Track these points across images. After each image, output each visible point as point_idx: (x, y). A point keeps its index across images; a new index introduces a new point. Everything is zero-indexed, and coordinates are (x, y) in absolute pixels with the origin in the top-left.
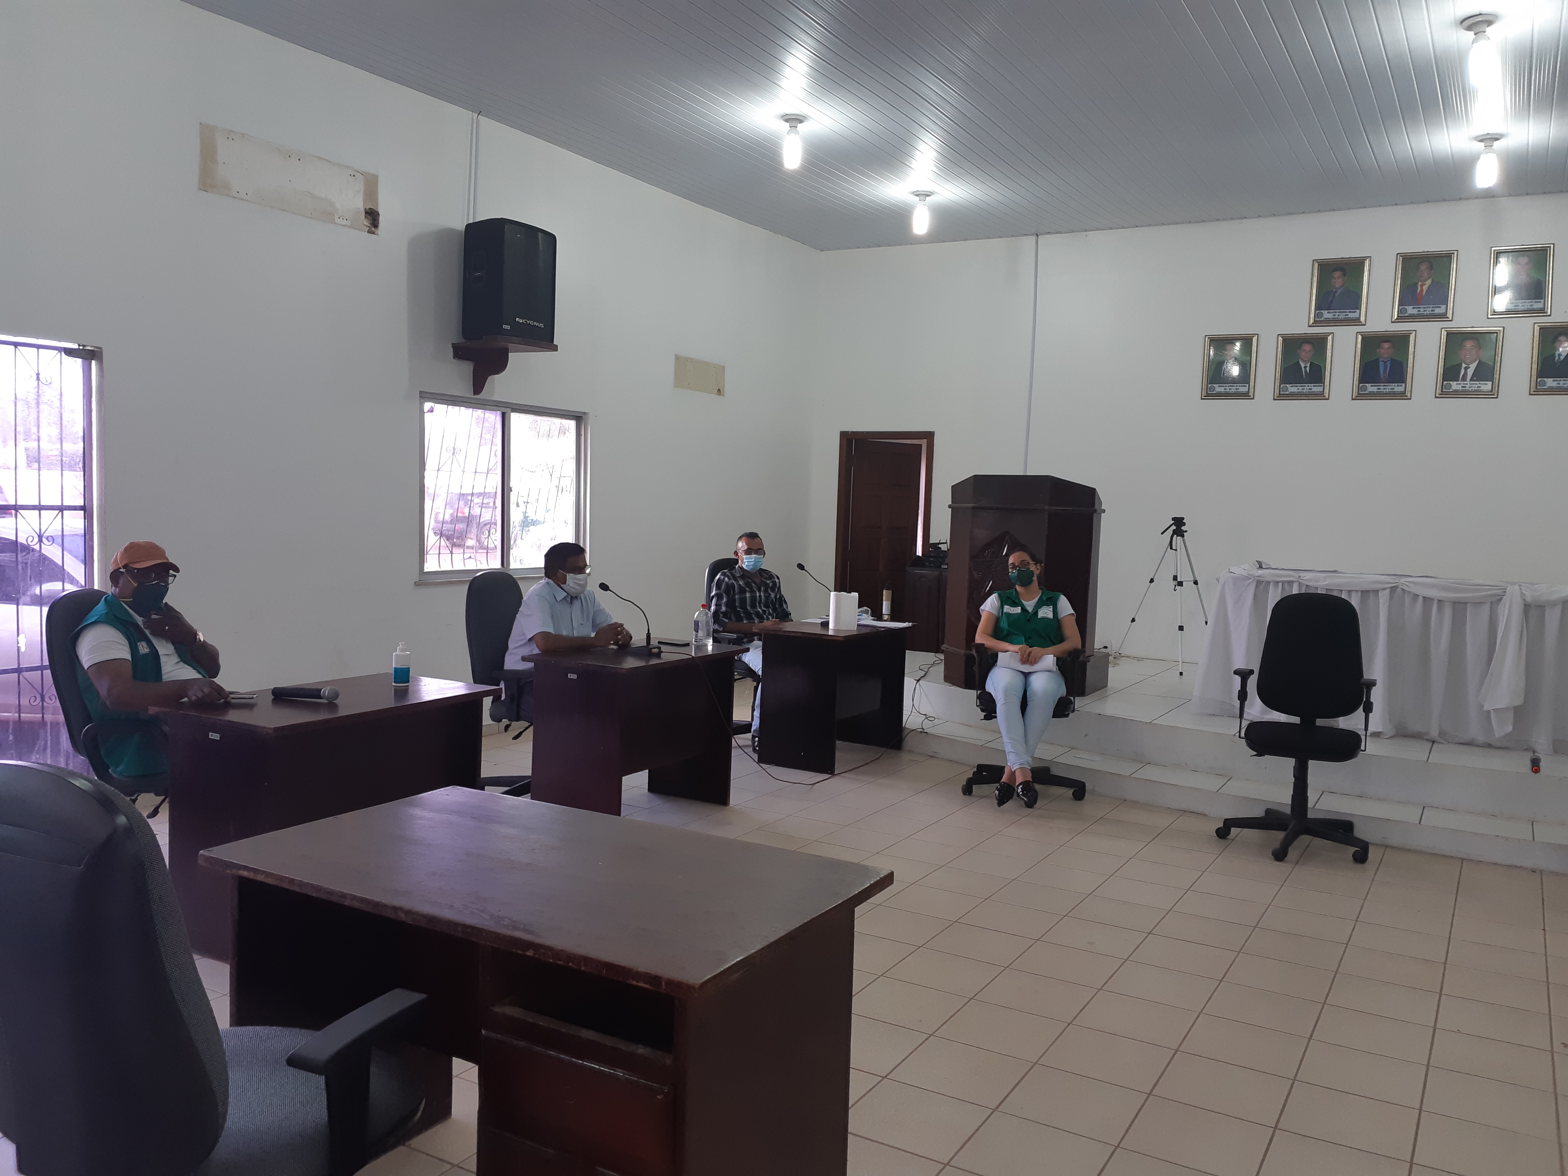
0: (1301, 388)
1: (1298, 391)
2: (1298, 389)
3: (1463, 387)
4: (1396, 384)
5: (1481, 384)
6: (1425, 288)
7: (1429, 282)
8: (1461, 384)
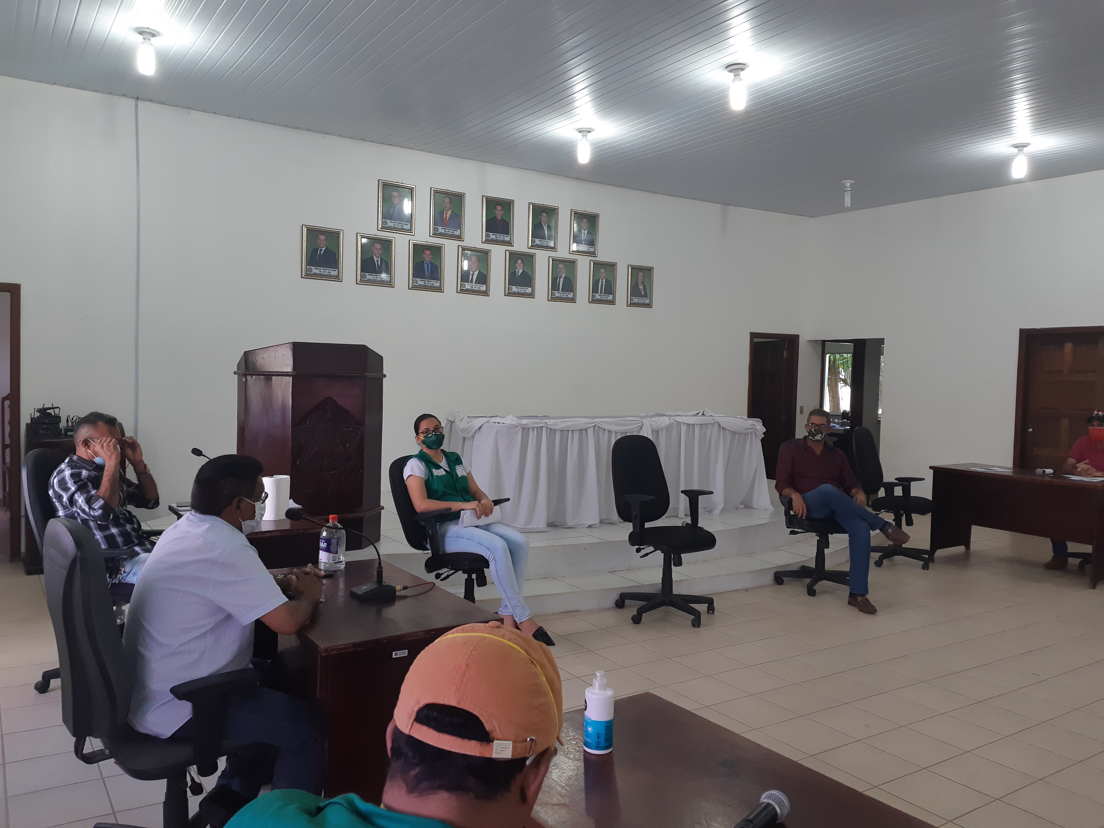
0: (375, 277)
1: (373, 279)
2: (373, 277)
3: (471, 287)
4: (435, 281)
5: (481, 286)
6: (448, 216)
7: (450, 212)
8: (470, 285)
